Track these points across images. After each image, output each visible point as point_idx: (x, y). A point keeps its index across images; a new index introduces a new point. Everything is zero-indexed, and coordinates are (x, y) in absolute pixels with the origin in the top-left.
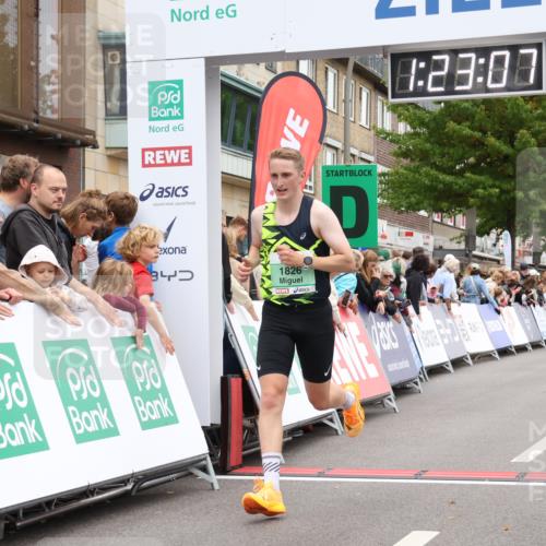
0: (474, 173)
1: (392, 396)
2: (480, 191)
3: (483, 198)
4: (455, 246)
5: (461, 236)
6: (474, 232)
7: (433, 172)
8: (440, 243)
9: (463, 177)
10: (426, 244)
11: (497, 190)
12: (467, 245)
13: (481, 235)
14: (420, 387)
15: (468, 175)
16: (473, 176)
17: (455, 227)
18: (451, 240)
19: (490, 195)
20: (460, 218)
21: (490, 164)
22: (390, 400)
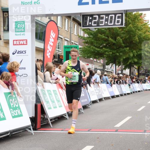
0: (105, 48)
1: (82, 109)
2: (107, 53)
3: (107, 55)
4: (100, 68)
5: (102, 65)
6: (105, 64)
7: (94, 47)
8: (96, 67)
9: (102, 49)
10: (92, 67)
11: (111, 53)
12: (103, 67)
13: (107, 65)
14: (90, 106)
15: (104, 49)
16: (105, 49)
17: (100, 63)
18: (99, 66)
19: (109, 54)
20: (101, 60)
21: (110, 46)
22: (82, 110)
